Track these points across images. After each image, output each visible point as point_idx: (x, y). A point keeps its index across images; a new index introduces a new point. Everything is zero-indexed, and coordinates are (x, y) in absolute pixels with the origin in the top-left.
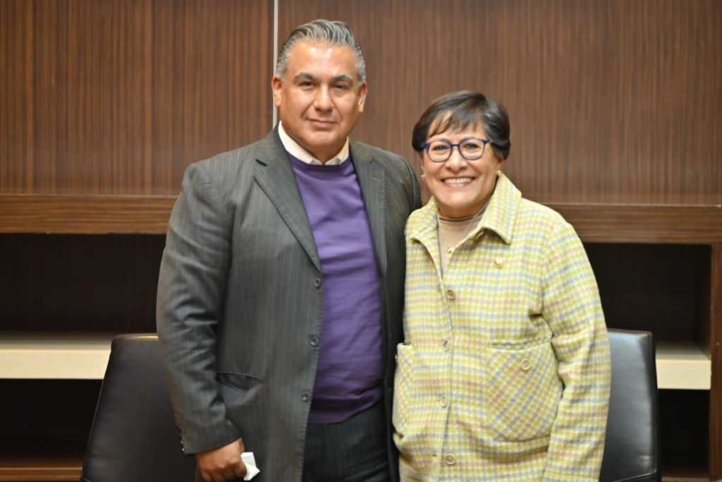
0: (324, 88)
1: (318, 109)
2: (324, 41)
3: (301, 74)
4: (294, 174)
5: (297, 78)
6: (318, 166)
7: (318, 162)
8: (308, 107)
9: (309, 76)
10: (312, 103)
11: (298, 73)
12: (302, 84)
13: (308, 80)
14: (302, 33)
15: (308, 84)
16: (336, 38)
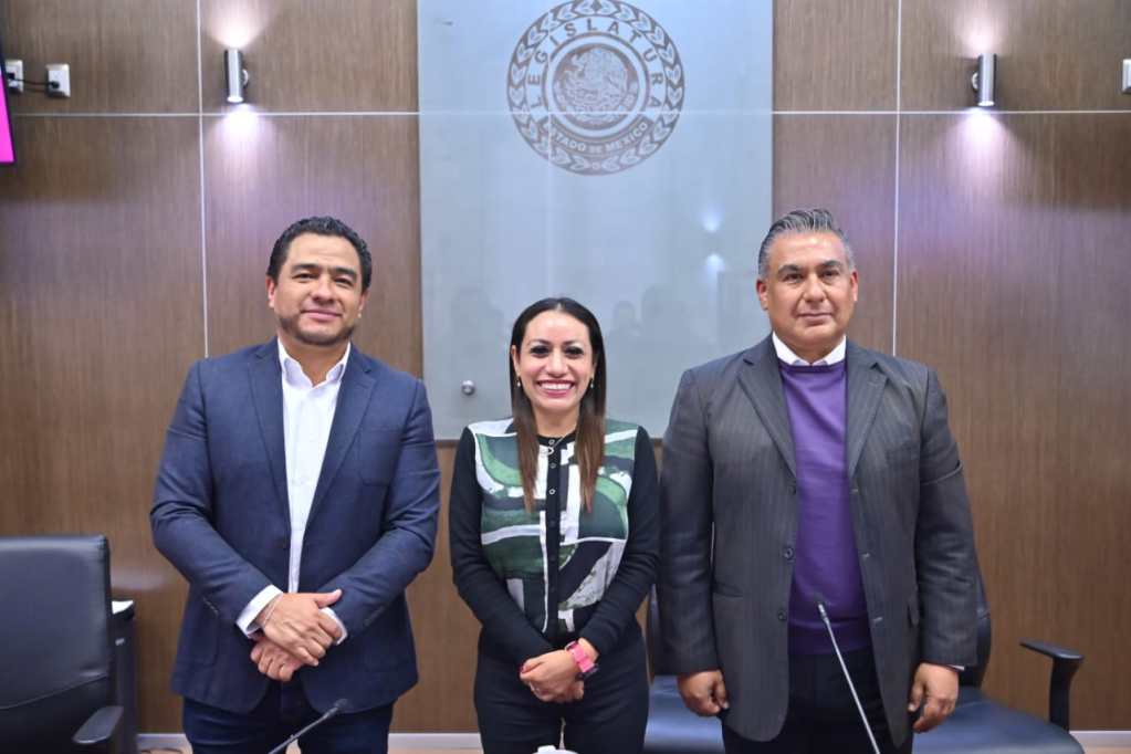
0: (813, 277)
1: (809, 301)
2: (806, 230)
3: (786, 267)
4: (782, 377)
5: (780, 272)
6: (806, 367)
7: (805, 363)
8: (799, 300)
9: (793, 268)
10: (802, 297)
11: (781, 266)
12: (787, 279)
13: (794, 272)
14: (779, 227)
15: (794, 277)
16: (817, 222)
